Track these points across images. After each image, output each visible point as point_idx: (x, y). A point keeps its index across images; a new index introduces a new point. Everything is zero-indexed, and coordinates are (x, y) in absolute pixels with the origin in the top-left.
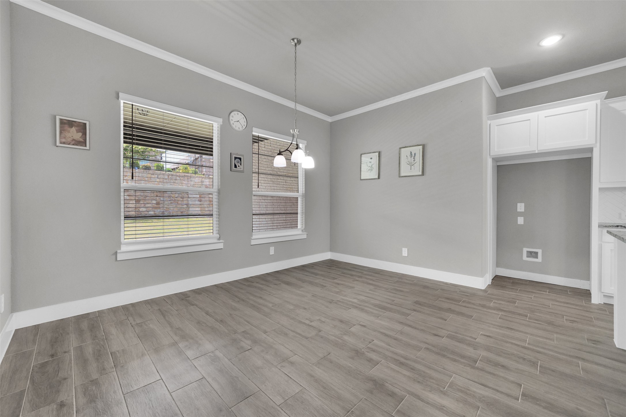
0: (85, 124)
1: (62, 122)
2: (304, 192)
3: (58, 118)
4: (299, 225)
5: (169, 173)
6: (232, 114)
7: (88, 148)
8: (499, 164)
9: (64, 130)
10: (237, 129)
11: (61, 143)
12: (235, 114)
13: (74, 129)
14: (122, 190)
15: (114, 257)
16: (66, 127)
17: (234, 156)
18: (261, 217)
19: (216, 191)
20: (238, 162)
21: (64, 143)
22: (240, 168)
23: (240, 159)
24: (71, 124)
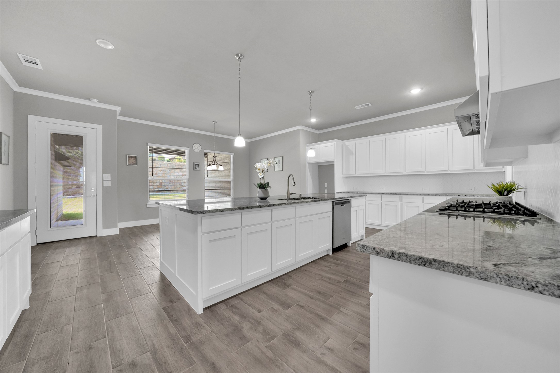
0: (136, 157)
1: (129, 156)
2: (233, 178)
3: (128, 155)
4: (231, 195)
5: (168, 162)
6: (194, 145)
7: (137, 165)
8: (319, 165)
9: (129, 160)
10: (197, 151)
11: (128, 164)
12: (197, 145)
13: (132, 159)
14: (149, 180)
15: (146, 206)
16: (130, 158)
17: (195, 164)
18: (209, 191)
19: (187, 179)
20: (197, 166)
21: (129, 164)
22: (198, 168)
23: (198, 165)
24: (131, 157)
